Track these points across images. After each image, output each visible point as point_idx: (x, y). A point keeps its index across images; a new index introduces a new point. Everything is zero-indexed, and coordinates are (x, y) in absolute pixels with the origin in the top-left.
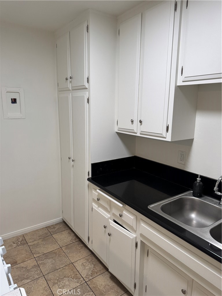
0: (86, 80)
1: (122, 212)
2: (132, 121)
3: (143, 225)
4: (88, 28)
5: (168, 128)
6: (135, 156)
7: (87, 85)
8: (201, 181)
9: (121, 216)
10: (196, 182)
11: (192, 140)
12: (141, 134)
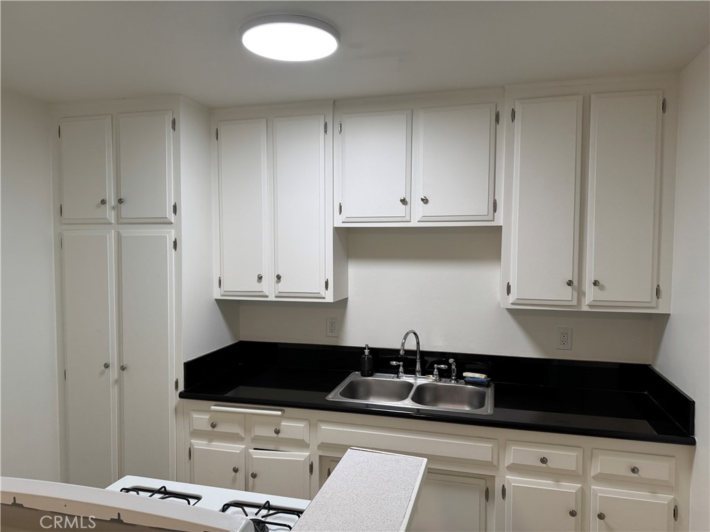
0: (170, 209)
1: (279, 424)
2: (260, 278)
3: (324, 427)
4: (174, 122)
5: (327, 283)
6: (240, 341)
7: (172, 218)
8: (370, 353)
9: (277, 432)
10: (363, 356)
11: (346, 300)
12: (276, 297)
